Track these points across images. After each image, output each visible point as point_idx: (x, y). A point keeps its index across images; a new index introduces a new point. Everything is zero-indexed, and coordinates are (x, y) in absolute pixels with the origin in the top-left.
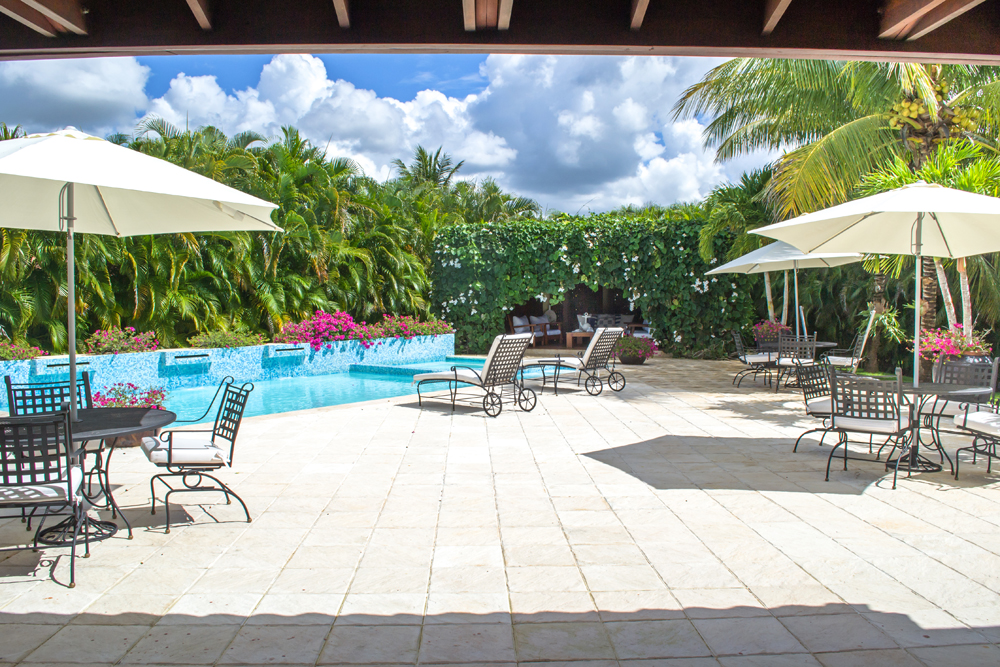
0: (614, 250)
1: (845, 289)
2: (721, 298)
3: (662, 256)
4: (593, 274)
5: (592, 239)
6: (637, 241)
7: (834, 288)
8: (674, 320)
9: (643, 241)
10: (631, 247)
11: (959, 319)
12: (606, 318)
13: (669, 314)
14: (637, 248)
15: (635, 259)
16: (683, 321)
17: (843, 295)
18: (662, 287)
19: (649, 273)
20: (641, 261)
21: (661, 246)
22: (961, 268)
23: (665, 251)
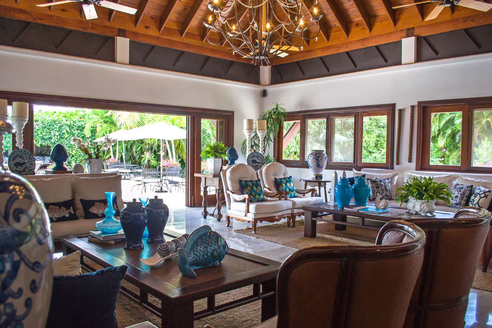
0: (47, 130)
1: (135, 147)
2: (92, 150)
3: (68, 133)
4: (38, 139)
5: (38, 125)
6: (58, 127)
7: (131, 147)
8: (73, 158)
9: (60, 127)
10: (55, 129)
11: (172, 157)
12: (38, 158)
13: (71, 156)
14: (58, 129)
15: (57, 134)
16: (77, 158)
17: (134, 149)
18: (68, 146)
19: (63, 140)
20: (60, 135)
21: (68, 129)
22: (172, 142)
23: (69, 131)
